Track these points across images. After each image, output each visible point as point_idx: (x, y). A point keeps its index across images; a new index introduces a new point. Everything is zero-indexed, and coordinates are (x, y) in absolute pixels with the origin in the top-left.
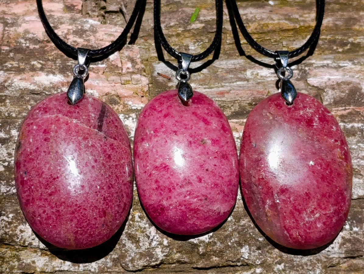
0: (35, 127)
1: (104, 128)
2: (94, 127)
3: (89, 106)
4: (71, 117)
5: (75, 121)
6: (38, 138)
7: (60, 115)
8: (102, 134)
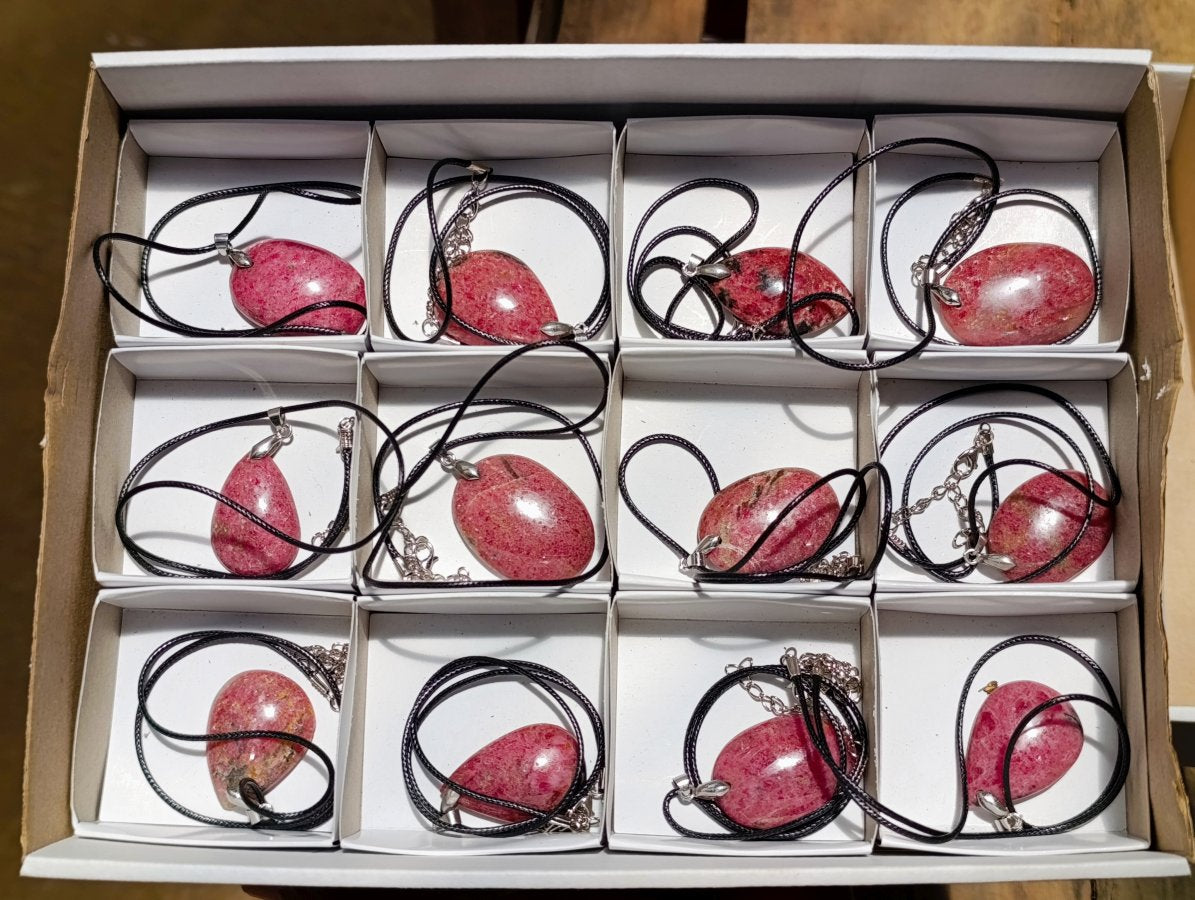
0: (470, 519)
1: (518, 472)
2: (511, 479)
3: (492, 467)
4: (489, 487)
5: (494, 488)
6: (480, 524)
7: (480, 494)
8: (521, 478)
